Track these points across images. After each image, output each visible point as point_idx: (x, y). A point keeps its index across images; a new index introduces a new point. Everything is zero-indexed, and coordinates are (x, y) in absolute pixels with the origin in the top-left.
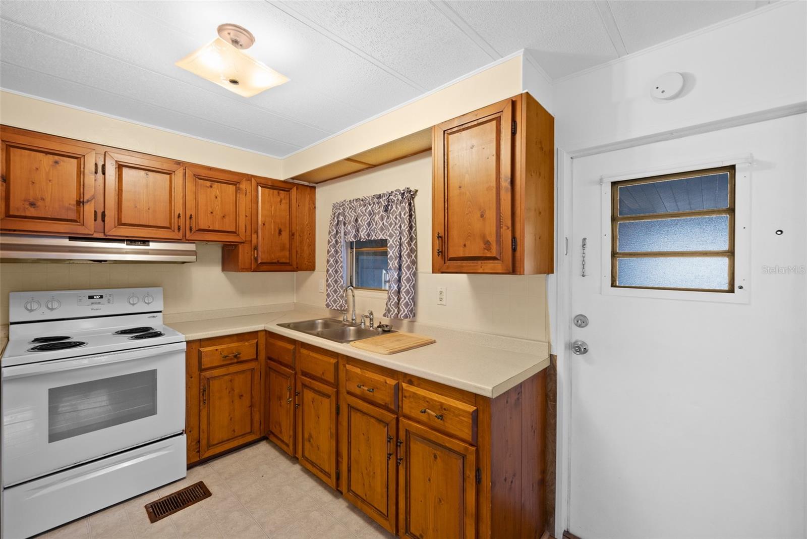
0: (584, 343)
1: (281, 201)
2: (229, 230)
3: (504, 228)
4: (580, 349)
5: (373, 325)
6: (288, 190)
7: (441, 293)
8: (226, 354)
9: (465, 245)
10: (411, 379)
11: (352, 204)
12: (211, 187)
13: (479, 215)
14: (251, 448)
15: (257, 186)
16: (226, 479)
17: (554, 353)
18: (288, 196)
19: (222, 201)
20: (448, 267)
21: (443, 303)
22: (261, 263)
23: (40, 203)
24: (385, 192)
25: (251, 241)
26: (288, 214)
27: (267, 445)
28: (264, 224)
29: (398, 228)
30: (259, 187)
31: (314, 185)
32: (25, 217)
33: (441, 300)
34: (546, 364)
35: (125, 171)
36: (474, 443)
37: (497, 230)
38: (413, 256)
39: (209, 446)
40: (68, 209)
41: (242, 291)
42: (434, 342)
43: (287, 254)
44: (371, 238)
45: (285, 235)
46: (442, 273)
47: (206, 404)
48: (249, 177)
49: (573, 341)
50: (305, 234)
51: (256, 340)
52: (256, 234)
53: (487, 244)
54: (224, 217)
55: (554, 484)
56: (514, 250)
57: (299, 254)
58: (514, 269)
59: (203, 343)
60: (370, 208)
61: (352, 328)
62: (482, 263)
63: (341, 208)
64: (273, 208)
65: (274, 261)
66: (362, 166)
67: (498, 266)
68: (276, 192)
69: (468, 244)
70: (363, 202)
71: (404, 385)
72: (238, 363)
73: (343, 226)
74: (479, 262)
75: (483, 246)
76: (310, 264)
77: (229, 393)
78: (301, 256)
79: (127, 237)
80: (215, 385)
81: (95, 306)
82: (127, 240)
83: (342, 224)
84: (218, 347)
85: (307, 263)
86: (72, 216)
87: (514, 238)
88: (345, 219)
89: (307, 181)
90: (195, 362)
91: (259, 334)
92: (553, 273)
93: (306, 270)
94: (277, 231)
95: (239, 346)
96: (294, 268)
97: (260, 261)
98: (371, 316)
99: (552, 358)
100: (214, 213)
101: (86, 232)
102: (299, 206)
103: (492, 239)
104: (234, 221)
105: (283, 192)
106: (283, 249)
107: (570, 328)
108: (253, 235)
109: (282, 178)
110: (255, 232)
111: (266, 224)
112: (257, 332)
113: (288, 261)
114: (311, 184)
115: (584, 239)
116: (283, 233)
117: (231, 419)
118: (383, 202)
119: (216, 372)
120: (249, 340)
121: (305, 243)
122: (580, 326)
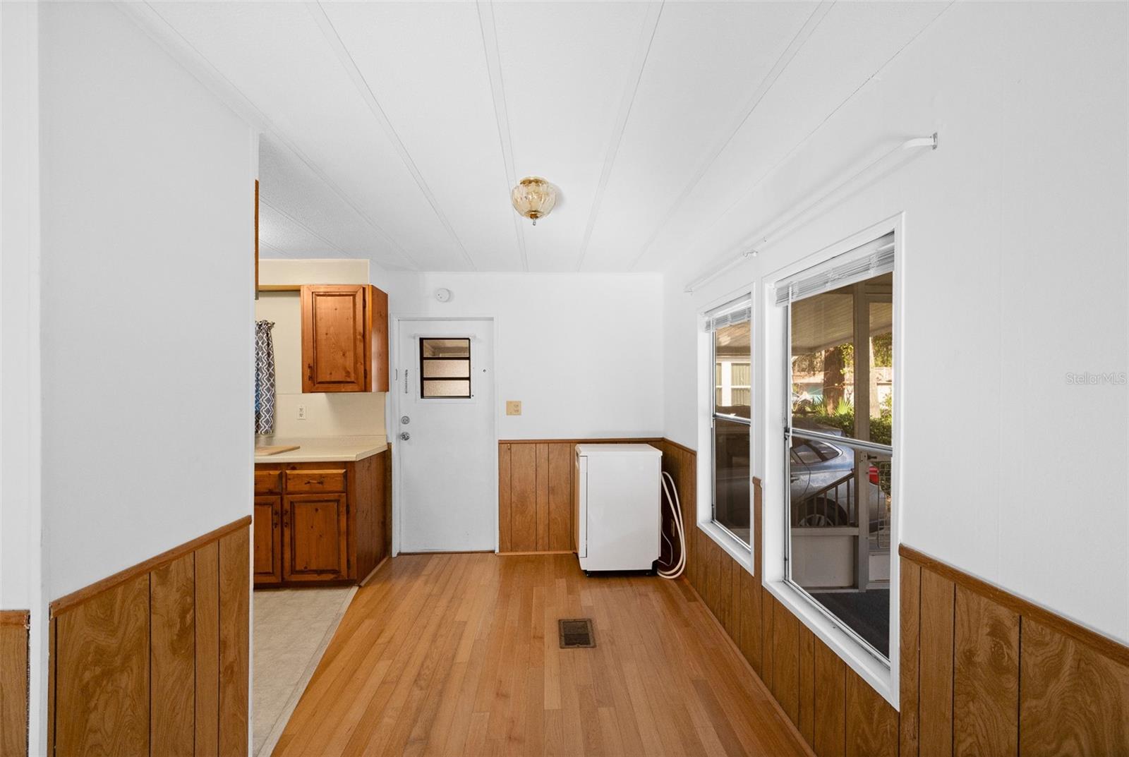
0: (407, 433)
3: (359, 363)
4: (405, 437)
7: (301, 410)
9: (330, 373)
10: (293, 466)
13: (342, 354)
17: (390, 441)
20: (317, 388)
21: (303, 418)
33: (301, 415)
34: (386, 449)
36: (346, 491)
37: (354, 366)
38: (272, 380)
42: (299, 448)
46: (312, 392)
49: (401, 432)
53: (348, 373)
55: (391, 524)
56: (365, 377)
58: (366, 388)
62: (344, 385)
67: (355, 387)
69: (333, 373)
71: (288, 472)
74: (342, 385)
75: (344, 374)
87: (365, 370)
92: (388, 391)
99: (389, 445)
103: (351, 370)
107: (400, 425)
115: (407, 371)
122: (405, 423)
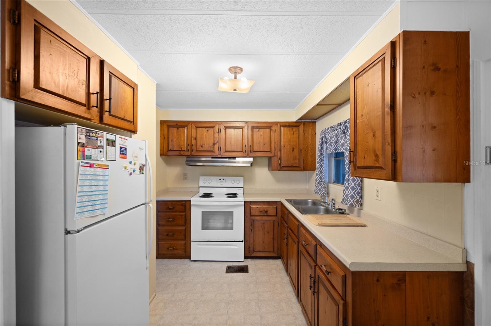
1: (294, 133)
2: (267, 150)
3: (387, 144)
5: (335, 208)
6: (298, 126)
7: (377, 191)
8: (262, 210)
9: (364, 158)
11: (328, 130)
12: (259, 131)
13: (372, 135)
14: (273, 260)
15: (281, 127)
16: (257, 269)
17: (472, 261)
18: (298, 130)
19: (263, 137)
20: (356, 173)
21: (379, 198)
22: (283, 166)
23: (203, 146)
24: (343, 121)
25: (278, 155)
26: (298, 139)
27: (281, 262)
28: (284, 146)
29: (348, 145)
30: (282, 127)
31: (315, 121)
32: (200, 151)
33: (377, 196)
35: (227, 130)
36: (344, 299)
37: (382, 146)
39: (254, 251)
40: (211, 147)
41: (278, 180)
42: (365, 226)
43: (297, 161)
44: (338, 151)
45: (296, 151)
47: (253, 232)
48: (276, 123)
50: (309, 149)
51: (276, 206)
52: (280, 152)
54: (264, 144)
57: (305, 162)
58: (395, 177)
59: (251, 203)
60: (336, 132)
61: (322, 207)
62: (374, 171)
63: (324, 133)
64: (289, 137)
65: (290, 165)
66: (334, 106)
67: (382, 174)
68: (291, 128)
69: (366, 156)
70: (333, 128)
72: (267, 215)
73: (325, 145)
76: (313, 167)
77: (263, 229)
78: (306, 162)
79: (228, 156)
80: (257, 224)
81: (221, 183)
82: (229, 157)
83: (325, 143)
84: (258, 206)
85: (310, 166)
86: (212, 149)
87: (395, 152)
88: (326, 139)
89: (310, 119)
90: (248, 211)
91: (278, 203)
93: (310, 170)
94: (292, 149)
95: (267, 207)
96: (301, 169)
97: (282, 165)
98: (334, 202)
99: (469, 265)
100: (260, 143)
101: (216, 155)
102: (305, 134)
104: (269, 146)
105: (295, 128)
106: (295, 159)
108: (278, 153)
109: (294, 120)
110: (279, 151)
111: (285, 146)
112: (277, 202)
113: (298, 165)
114: (313, 121)
116: (295, 150)
117: (263, 242)
118: (342, 128)
119: (257, 218)
120: (273, 205)
121: (309, 155)
